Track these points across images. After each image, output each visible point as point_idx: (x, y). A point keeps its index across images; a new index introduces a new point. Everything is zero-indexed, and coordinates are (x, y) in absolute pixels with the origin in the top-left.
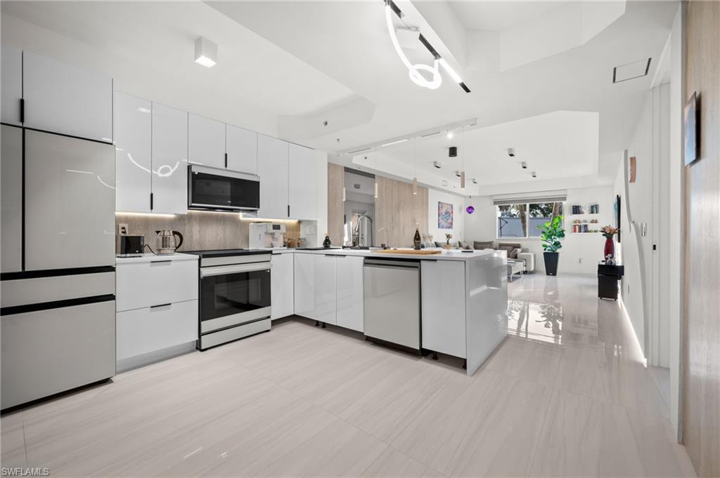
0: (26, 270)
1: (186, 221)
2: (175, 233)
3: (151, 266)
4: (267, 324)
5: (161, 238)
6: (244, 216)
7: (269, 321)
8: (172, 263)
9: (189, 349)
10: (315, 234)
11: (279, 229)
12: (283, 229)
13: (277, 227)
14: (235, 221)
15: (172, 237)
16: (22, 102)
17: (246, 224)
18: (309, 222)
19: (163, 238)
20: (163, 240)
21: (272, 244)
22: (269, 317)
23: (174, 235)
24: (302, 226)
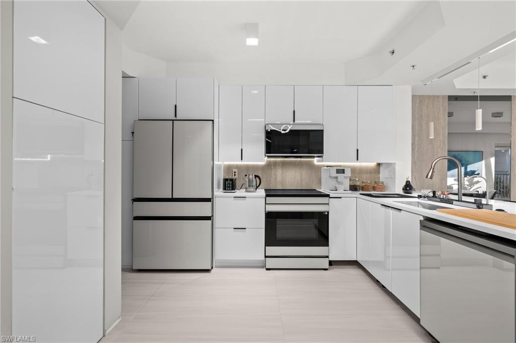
0: (174, 197)
1: (272, 167)
2: (256, 176)
3: (234, 200)
4: (325, 263)
5: (247, 180)
6: (318, 161)
7: (326, 261)
8: (247, 199)
9: (260, 265)
10: (393, 178)
11: (344, 173)
12: (348, 173)
13: (341, 171)
14: (311, 166)
15: (254, 179)
16: (176, 106)
17: (319, 168)
18: (389, 165)
19: (249, 180)
20: (249, 182)
21: (336, 188)
22: (327, 257)
23: (255, 178)
24: (381, 169)
